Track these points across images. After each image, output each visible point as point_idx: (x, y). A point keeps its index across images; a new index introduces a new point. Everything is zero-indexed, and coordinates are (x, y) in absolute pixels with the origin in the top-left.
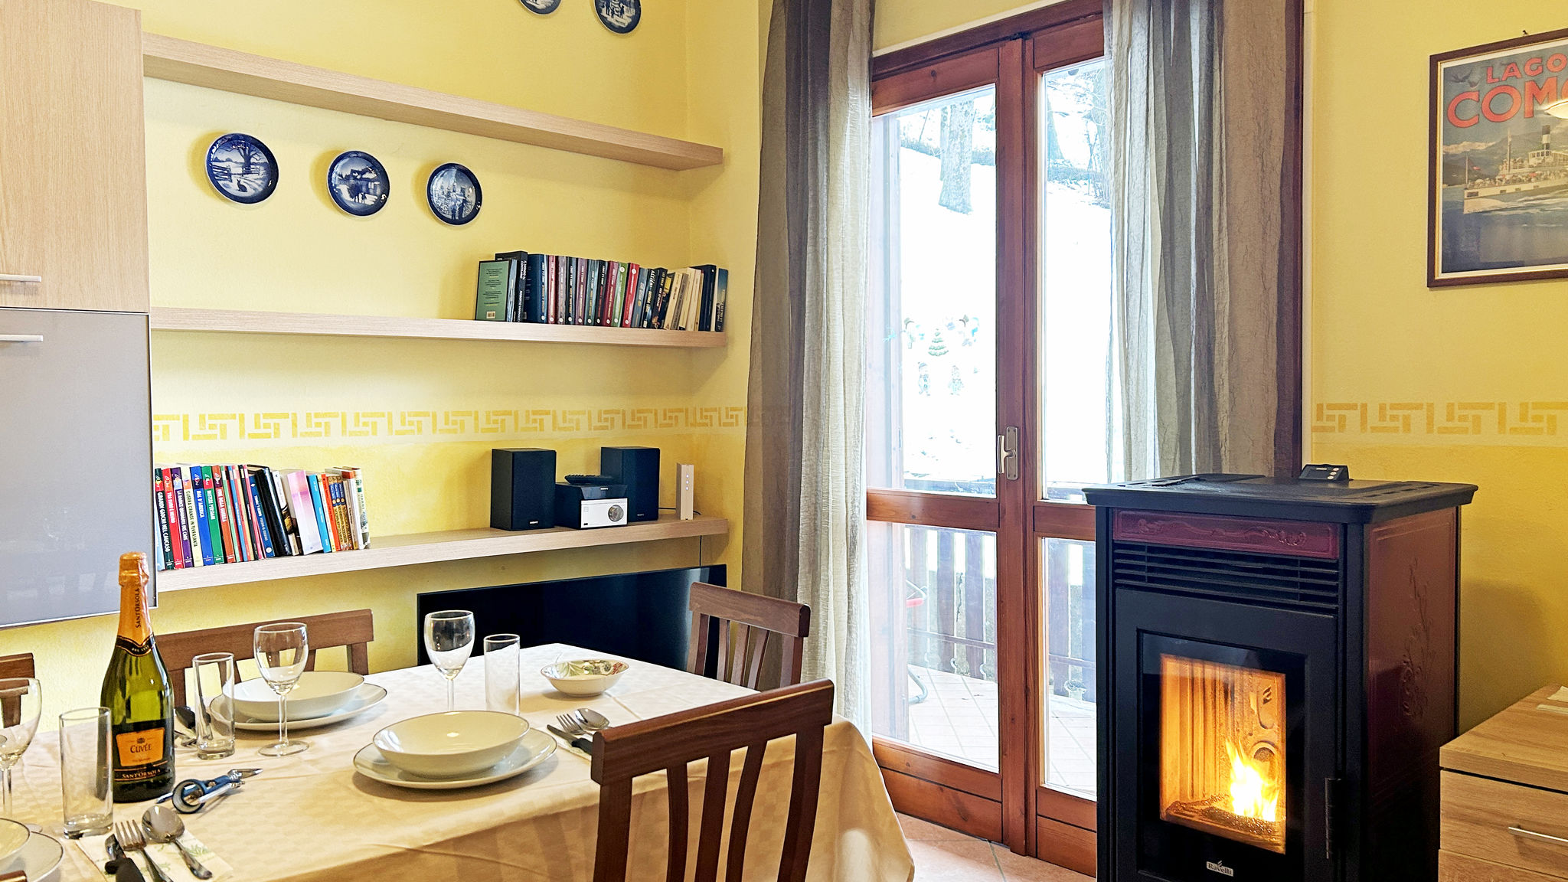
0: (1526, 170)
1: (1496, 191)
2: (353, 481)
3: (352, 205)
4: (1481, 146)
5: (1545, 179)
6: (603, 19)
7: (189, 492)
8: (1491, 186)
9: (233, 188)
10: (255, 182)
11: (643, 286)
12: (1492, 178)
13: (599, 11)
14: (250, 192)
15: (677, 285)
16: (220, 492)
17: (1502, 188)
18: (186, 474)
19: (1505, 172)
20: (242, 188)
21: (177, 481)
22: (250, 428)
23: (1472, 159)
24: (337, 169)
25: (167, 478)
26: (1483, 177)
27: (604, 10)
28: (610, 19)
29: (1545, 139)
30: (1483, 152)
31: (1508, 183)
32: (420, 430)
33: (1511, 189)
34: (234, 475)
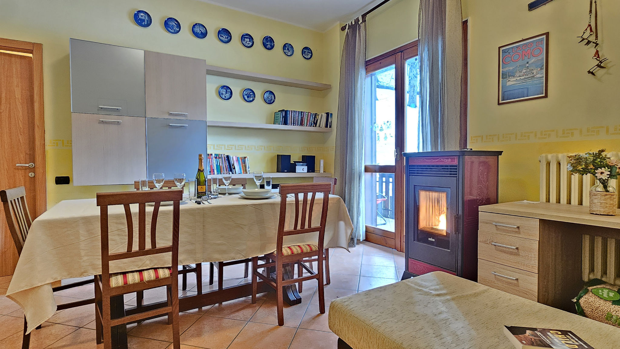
0: (522, 73)
1: (515, 79)
2: (246, 159)
3: (247, 100)
4: (511, 68)
5: (528, 75)
6: (304, 56)
7: (214, 159)
8: (513, 78)
9: (223, 97)
10: (228, 95)
11: (311, 117)
12: (514, 76)
13: (303, 55)
14: (227, 98)
15: (320, 117)
16: (220, 159)
18: (213, 155)
19: (517, 74)
20: (225, 97)
21: (212, 156)
22: (226, 148)
23: (509, 72)
24: (244, 92)
25: (210, 156)
26: (512, 76)
27: (304, 54)
28: (305, 56)
29: (527, 65)
30: (511, 70)
31: (518, 77)
32: (261, 150)
34: (223, 156)
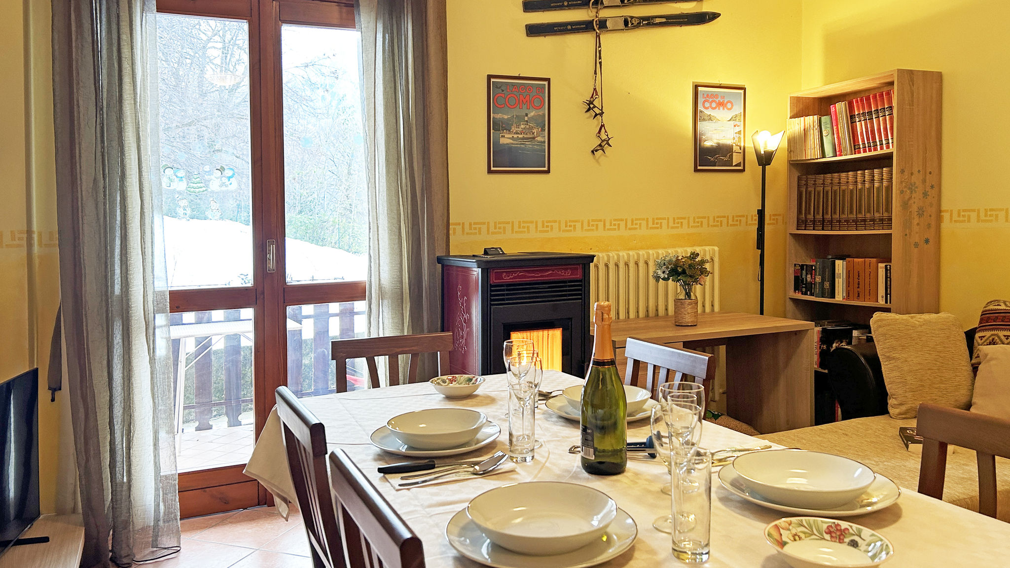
0: (520, 129)
1: (511, 136)
4: (506, 117)
5: (526, 134)
8: (509, 134)
12: (509, 131)
17: (513, 135)
19: (514, 129)
23: (502, 121)
26: (506, 130)
29: (526, 118)
30: (506, 119)
31: (514, 133)
33: (515, 136)
